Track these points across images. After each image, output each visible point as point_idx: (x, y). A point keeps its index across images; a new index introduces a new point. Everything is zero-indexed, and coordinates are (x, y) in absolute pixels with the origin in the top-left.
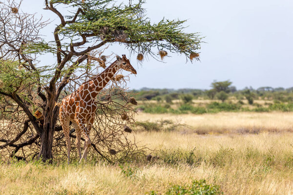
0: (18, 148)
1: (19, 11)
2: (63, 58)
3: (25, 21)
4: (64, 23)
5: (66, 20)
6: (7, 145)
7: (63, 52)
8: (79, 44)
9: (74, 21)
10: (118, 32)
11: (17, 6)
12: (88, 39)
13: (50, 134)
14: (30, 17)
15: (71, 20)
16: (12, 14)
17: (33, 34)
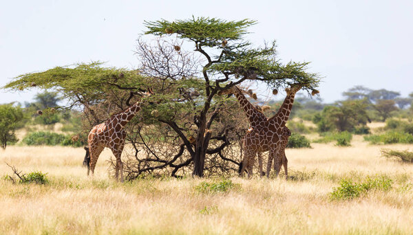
0: (177, 168)
1: (181, 49)
2: (211, 92)
3: (186, 57)
4: (211, 62)
5: (212, 60)
6: (166, 165)
7: (211, 87)
8: (223, 81)
9: (219, 61)
10: (250, 72)
11: (180, 45)
12: (229, 76)
13: (201, 156)
14: (190, 54)
15: (217, 60)
16: (175, 51)
17: (192, 69)
